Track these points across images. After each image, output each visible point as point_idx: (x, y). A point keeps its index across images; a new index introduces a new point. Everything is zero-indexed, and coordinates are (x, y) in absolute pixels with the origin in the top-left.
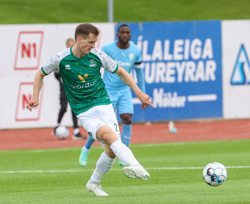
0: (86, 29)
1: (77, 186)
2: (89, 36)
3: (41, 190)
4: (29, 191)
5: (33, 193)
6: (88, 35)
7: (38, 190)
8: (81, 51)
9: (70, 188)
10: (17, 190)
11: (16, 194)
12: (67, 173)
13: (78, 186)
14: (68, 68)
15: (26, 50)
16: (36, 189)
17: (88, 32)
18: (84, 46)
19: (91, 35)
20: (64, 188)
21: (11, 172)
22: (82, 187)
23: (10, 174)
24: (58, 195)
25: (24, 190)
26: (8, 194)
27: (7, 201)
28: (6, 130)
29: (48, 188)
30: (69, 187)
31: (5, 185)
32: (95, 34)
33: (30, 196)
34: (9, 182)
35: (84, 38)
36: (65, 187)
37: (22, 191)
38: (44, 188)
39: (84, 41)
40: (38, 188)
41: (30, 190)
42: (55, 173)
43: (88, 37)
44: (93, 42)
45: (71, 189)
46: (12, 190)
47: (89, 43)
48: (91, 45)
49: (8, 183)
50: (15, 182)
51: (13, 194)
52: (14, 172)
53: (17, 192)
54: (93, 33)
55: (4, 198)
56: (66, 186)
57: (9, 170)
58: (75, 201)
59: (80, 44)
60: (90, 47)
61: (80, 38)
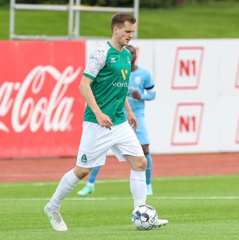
0: (120, 17)
2: (124, 25)
6: (124, 23)
8: (119, 43)
10: (236, 217)
11: (235, 221)
17: (123, 20)
19: (127, 23)
21: (230, 198)
26: (226, 221)
28: (225, 153)
31: (224, 211)
32: (130, 21)
35: (120, 28)
39: (120, 30)
46: (231, 217)
47: (125, 33)
48: (128, 34)
49: (227, 209)
50: (234, 208)
51: (232, 221)
52: (233, 198)
59: (116, 34)
60: (128, 37)
61: (115, 28)
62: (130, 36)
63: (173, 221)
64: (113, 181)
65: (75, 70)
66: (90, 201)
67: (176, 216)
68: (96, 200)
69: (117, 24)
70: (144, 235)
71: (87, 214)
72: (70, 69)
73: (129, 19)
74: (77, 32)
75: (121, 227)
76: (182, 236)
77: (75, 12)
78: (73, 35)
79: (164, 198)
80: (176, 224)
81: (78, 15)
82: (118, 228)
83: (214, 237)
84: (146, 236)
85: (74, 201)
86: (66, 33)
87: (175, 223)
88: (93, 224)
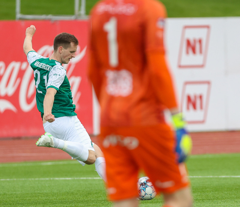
0: (66, 38)
2: (70, 45)
19: (72, 44)
26: (236, 200)
28: (232, 132)
31: (233, 190)
32: (75, 43)
34: (237, 187)
35: (66, 48)
39: (66, 50)
43: (70, 47)
44: (73, 52)
47: (70, 53)
54: (74, 42)
57: (237, 175)
59: (61, 53)
61: (61, 48)
62: (73, 56)
65: (81, 50)
69: (63, 44)
74: (83, 11)
78: (80, 15)
85: (83, 180)
86: (72, 13)
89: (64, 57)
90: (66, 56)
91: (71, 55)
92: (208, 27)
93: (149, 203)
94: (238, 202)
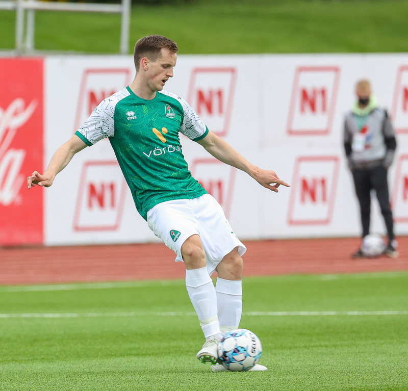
1: (395, 340)
2: (161, 54)
3: (333, 346)
4: (312, 347)
5: (319, 351)
6: (160, 51)
7: (326, 346)
9: (382, 344)
10: (290, 345)
11: (288, 352)
12: (380, 317)
13: (397, 341)
14: (131, 116)
15: (309, 100)
16: (323, 343)
17: (158, 46)
18: (153, 74)
19: (165, 52)
20: (374, 343)
22: (405, 342)
23: (278, 316)
24: (362, 355)
25: (303, 345)
26: (274, 351)
27: (272, 364)
28: (270, 241)
29: (345, 343)
30: (382, 341)
31: (270, 336)
32: (170, 49)
33: (313, 356)
34: (277, 331)
35: (153, 60)
36: (375, 341)
37: (299, 347)
38: (338, 343)
40: (326, 343)
41: (312, 345)
42: (358, 316)
43: (161, 56)
44: (168, 66)
45: (385, 345)
46: (281, 346)
47: (162, 69)
49: (274, 333)
50: (287, 331)
51: (283, 352)
53: (290, 348)
55: (266, 359)
56: (376, 339)
58: (393, 366)
59: (146, 71)
60: (165, 76)
61: (144, 61)
62: (168, 74)
63: (188, 351)
64: (89, 286)
66: (53, 319)
67: (192, 343)
68: (61, 318)
69: (148, 54)
70: (141, 375)
71: (47, 340)
72: (18, 104)
73: (169, 46)
74: (29, 44)
75: (103, 362)
76: (202, 377)
77: (26, 11)
78: (24, 50)
79: (172, 314)
80: (192, 358)
81: (31, 17)
82: (97, 364)
83: (254, 378)
84: (144, 377)
85: (26, 319)
86: (11, 45)
87: (190, 355)
88: (57, 356)
89: (153, 77)
90: (156, 75)
91: (165, 72)
92: (232, 70)
93: (133, 356)
94: (278, 355)
